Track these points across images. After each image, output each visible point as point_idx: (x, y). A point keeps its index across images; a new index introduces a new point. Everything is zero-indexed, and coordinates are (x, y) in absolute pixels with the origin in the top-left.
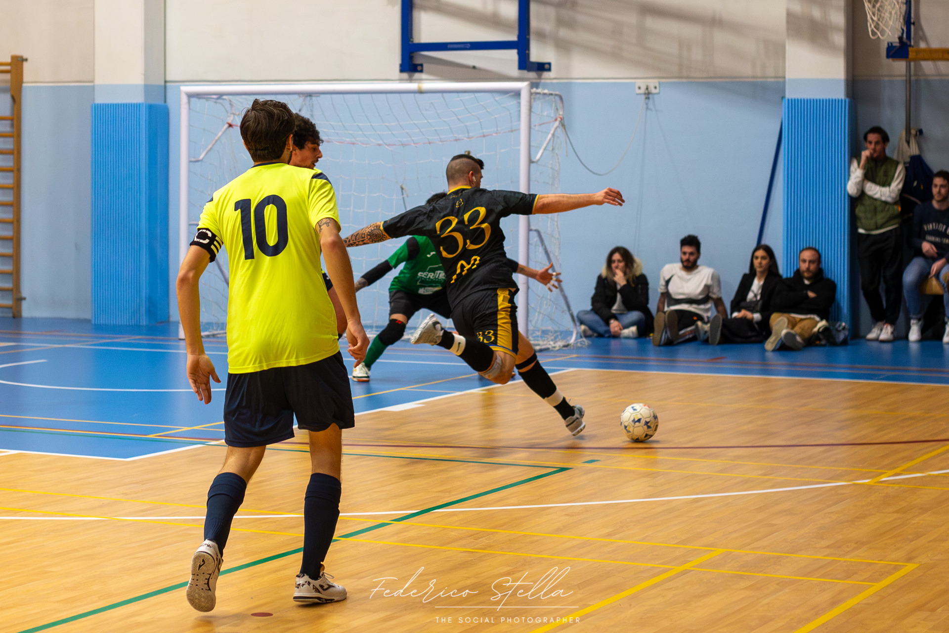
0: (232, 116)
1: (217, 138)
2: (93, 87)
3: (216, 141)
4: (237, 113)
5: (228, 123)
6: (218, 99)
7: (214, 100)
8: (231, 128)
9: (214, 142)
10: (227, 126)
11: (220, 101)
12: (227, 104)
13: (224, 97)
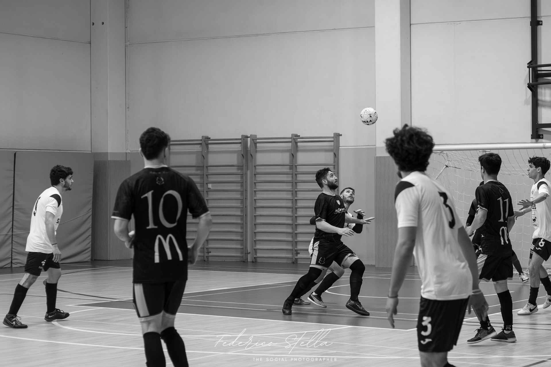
0: (448, 161)
1: (440, 173)
2: (376, 148)
3: (440, 174)
4: (450, 160)
5: (446, 165)
6: (441, 153)
7: (439, 154)
8: (447, 168)
9: (439, 175)
10: (445, 166)
11: (441, 154)
12: (445, 155)
13: (444, 152)
